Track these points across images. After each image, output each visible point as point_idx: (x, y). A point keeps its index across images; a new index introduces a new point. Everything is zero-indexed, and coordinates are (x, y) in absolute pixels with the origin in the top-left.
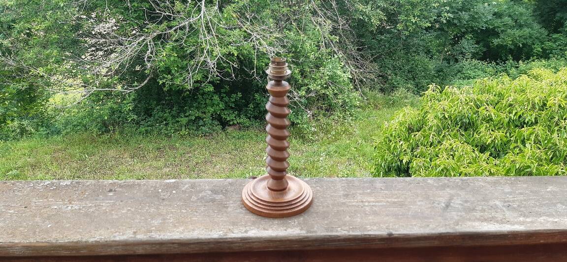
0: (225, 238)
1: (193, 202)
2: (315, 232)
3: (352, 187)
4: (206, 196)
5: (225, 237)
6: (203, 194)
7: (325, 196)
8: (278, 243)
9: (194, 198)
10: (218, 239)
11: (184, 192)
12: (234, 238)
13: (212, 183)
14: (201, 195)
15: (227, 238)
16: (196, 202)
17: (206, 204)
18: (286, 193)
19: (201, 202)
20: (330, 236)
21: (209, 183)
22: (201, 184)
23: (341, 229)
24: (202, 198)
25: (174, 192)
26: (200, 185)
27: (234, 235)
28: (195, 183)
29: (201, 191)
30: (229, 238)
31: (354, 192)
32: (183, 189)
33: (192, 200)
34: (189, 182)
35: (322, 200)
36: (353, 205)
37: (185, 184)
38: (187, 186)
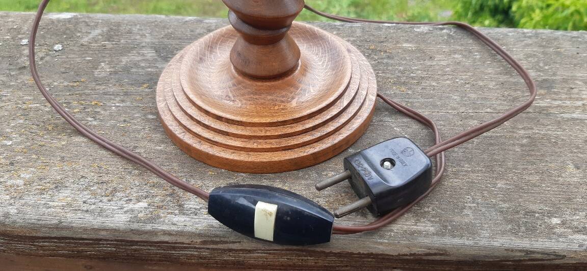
0: (146, 232)
1: (96, 80)
2: (470, 230)
3: (558, 59)
4: (136, 65)
5: (149, 227)
6: (133, 57)
7: (481, 83)
8: (334, 258)
9: (104, 69)
10: (125, 232)
11: (85, 48)
12: (180, 233)
13: (164, 27)
14: (125, 60)
15: (153, 233)
16: (104, 81)
17: (132, 89)
18: (294, 86)
19: (119, 82)
20: (528, 252)
21: (156, 25)
22: (135, 29)
23: (563, 223)
24: (126, 69)
25: (58, 47)
26: (130, 32)
27: (182, 218)
28: (118, 25)
29: (127, 50)
30: (165, 233)
31: (567, 74)
32: (85, 40)
33: (96, 73)
34: (107, 23)
35: (473, 96)
36: (573, 119)
37: (96, 26)
38: (98, 31)
